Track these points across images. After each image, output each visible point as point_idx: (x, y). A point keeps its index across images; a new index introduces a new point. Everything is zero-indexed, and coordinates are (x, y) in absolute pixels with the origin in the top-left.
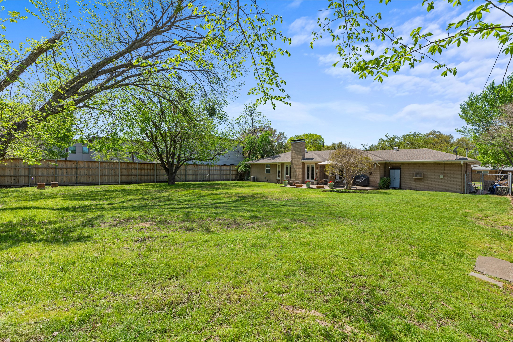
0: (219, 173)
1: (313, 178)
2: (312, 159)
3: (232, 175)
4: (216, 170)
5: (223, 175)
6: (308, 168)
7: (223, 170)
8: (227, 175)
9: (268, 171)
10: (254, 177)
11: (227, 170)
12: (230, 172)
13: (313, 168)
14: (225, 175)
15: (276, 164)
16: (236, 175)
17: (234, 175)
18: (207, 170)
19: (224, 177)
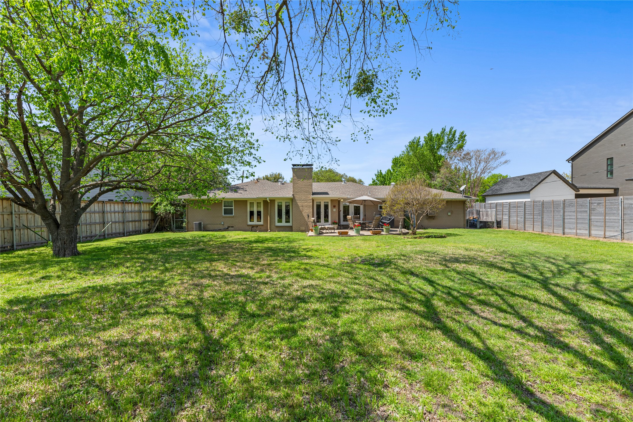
0: (121, 219)
1: (326, 220)
2: (327, 193)
3: (144, 220)
4: (115, 212)
5: (129, 221)
6: (319, 207)
7: (129, 212)
8: (135, 221)
9: (227, 212)
10: (200, 224)
11: (135, 212)
12: (140, 216)
13: (326, 207)
14: (132, 221)
15: (246, 201)
16: (149, 220)
17: (146, 220)
18: (99, 212)
19: (131, 227)
